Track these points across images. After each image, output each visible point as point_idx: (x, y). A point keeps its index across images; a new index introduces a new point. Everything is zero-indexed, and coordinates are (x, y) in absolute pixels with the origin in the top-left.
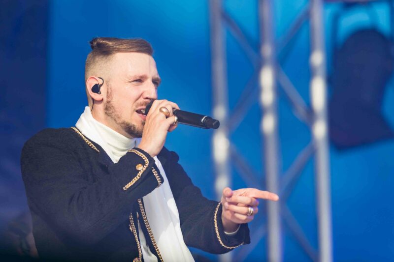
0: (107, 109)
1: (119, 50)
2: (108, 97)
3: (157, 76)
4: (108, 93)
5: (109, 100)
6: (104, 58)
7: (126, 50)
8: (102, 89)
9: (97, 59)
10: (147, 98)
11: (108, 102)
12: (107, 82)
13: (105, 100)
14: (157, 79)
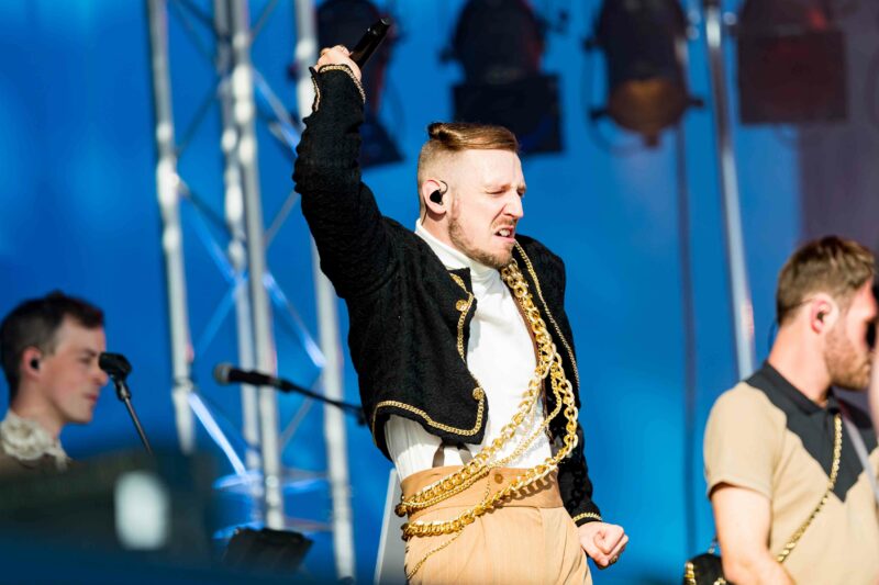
0: (451, 228)
1: (473, 147)
2: (453, 211)
3: (523, 184)
4: (453, 205)
5: (455, 216)
6: (450, 155)
7: (483, 146)
8: (445, 198)
9: (439, 154)
10: (509, 215)
11: (455, 219)
12: (453, 189)
13: (449, 213)
14: (523, 189)
